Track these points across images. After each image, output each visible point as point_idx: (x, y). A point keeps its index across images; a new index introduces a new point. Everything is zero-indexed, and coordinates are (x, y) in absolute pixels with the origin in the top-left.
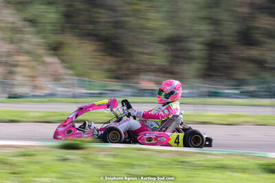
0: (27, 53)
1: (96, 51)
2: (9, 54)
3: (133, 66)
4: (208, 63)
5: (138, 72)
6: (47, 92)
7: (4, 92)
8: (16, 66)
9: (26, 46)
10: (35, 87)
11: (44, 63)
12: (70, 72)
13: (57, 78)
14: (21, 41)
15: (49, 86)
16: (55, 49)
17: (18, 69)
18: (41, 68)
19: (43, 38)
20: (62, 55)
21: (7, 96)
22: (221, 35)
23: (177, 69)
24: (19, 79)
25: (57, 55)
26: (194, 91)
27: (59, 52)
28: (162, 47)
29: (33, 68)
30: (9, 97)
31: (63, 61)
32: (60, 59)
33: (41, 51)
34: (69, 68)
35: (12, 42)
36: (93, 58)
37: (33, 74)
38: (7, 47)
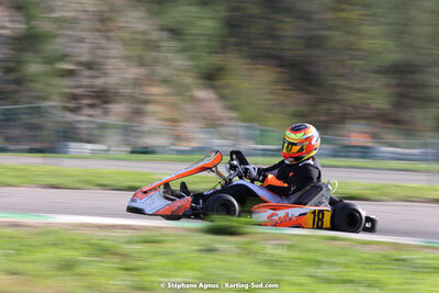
0: (165, 81)
2: (137, 83)
3: (336, 109)
5: (343, 118)
7: (127, 143)
8: (146, 102)
9: (163, 71)
10: (178, 138)
11: (194, 100)
12: (234, 114)
13: (212, 124)
14: (156, 62)
16: (211, 77)
17: (150, 108)
18: (189, 108)
19: (193, 58)
20: (221, 87)
21: (129, 149)
23: (405, 115)
24: (151, 123)
25: (213, 88)
27: (220, 83)
28: (382, 80)
29: (174, 106)
30: (133, 152)
31: (222, 97)
32: (217, 93)
33: (188, 80)
34: (231, 108)
35: (142, 64)
36: (272, 93)
37: (174, 115)
38: (134, 72)
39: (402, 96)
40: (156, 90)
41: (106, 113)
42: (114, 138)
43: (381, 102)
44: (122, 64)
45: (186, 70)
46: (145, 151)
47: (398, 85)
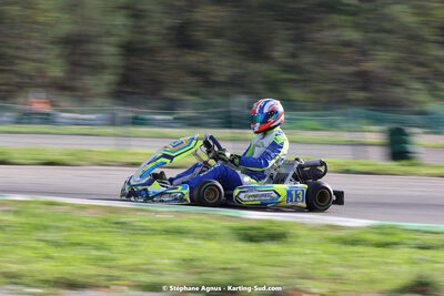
4: (123, 75)
28: (57, 50)
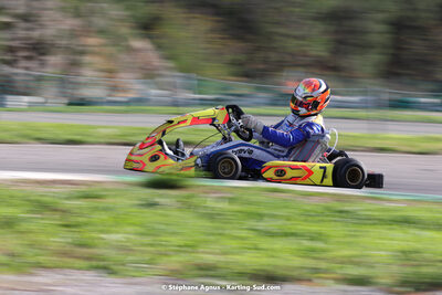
0: (101, 32)
1: (212, 31)
2: (73, 34)
3: (273, 56)
5: (281, 66)
6: (131, 95)
7: (64, 95)
8: (82, 53)
9: (99, 22)
10: (115, 88)
11: (130, 50)
12: (170, 64)
13: (149, 74)
14: (92, 13)
15: (135, 87)
16: (147, 27)
17: (87, 59)
18: (125, 58)
19: (127, 9)
20: (157, 38)
21: (66, 101)
22: (415, 10)
23: (343, 62)
24: (88, 74)
25: (150, 37)
26: (369, 98)
27: (156, 32)
29: (110, 57)
30: (70, 104)
31: (159, 47)
32: (154, 43)
33: (124, 30)
34: (168, 58)
35: (77, 14)
36: (209, 42)
37: (111, 66)
38: (70, 23)
39: (340, 42)
40: (92, 41)
41: (43, 64)
42: (51, 90)
43: (318, 49)
44: (58, 15)
45: (122, 20)
46: (82, 103)
47: (336, 32)
